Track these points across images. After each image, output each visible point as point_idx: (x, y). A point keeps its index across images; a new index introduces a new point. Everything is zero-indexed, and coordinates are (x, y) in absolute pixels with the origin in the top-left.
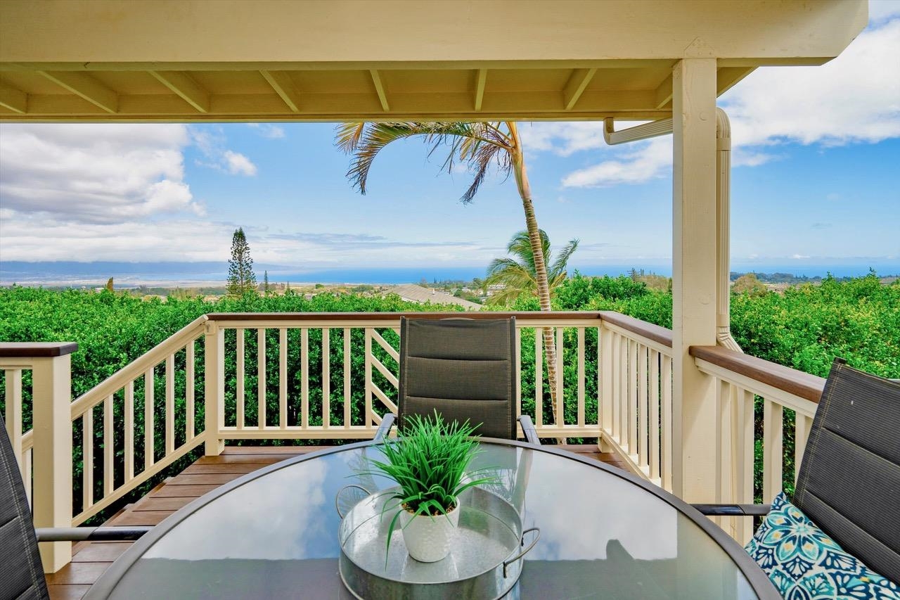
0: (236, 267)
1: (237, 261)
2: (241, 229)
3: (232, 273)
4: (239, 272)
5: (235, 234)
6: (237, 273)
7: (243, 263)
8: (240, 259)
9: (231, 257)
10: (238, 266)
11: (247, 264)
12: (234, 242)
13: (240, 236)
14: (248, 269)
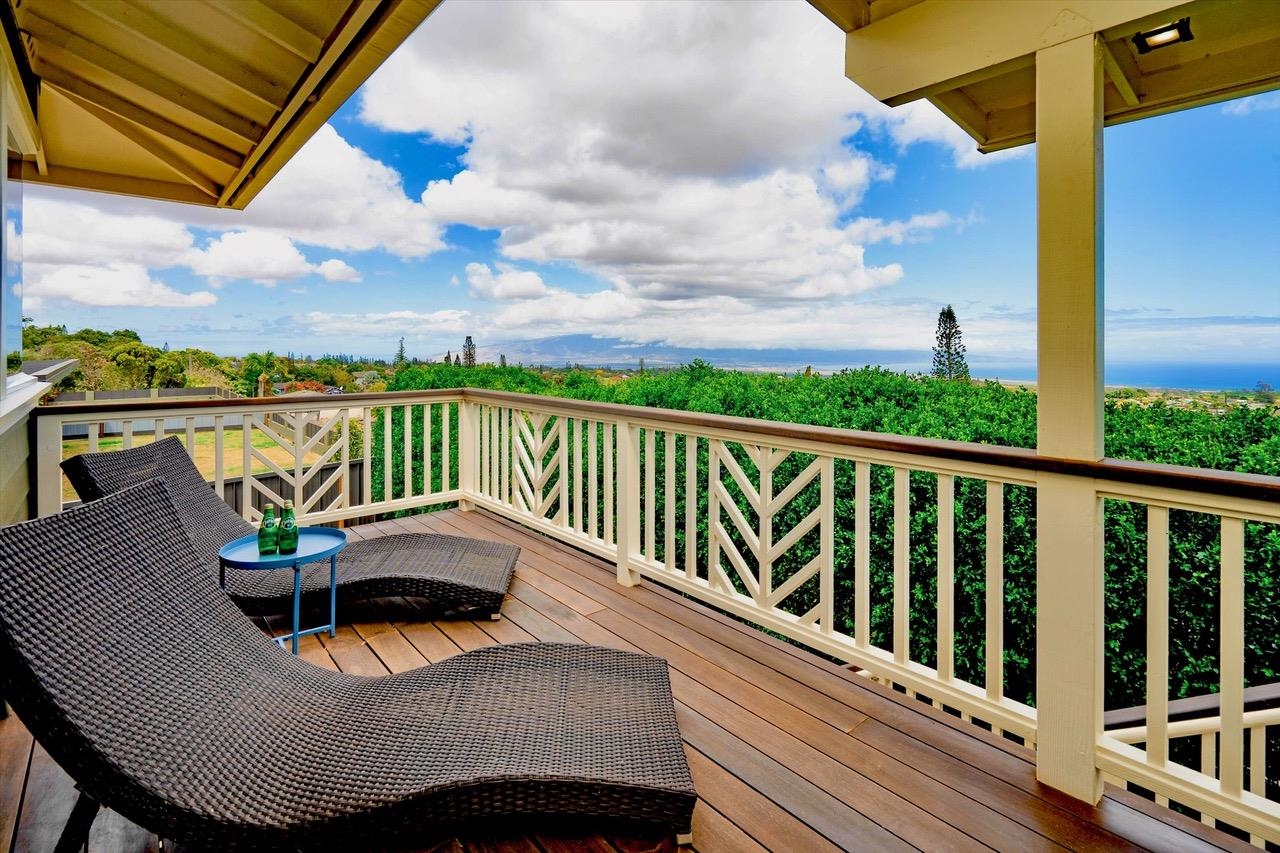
0: (942, 356)
1: (944, 349)
2: (949, 307)
3: (937, 364)
4: (947, 363)
5: (942, 314)
6: (944, 365)
7: (952, 351)
8: (949, 347)
9: (936, 344)
10: (946, 355)
11: (958, 353)
12: (940, 324)
13: (948, 316)
14: (959, 359)
